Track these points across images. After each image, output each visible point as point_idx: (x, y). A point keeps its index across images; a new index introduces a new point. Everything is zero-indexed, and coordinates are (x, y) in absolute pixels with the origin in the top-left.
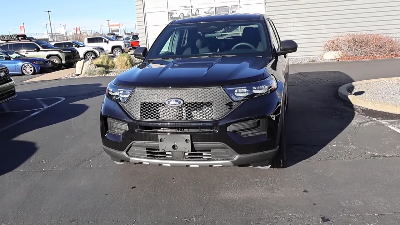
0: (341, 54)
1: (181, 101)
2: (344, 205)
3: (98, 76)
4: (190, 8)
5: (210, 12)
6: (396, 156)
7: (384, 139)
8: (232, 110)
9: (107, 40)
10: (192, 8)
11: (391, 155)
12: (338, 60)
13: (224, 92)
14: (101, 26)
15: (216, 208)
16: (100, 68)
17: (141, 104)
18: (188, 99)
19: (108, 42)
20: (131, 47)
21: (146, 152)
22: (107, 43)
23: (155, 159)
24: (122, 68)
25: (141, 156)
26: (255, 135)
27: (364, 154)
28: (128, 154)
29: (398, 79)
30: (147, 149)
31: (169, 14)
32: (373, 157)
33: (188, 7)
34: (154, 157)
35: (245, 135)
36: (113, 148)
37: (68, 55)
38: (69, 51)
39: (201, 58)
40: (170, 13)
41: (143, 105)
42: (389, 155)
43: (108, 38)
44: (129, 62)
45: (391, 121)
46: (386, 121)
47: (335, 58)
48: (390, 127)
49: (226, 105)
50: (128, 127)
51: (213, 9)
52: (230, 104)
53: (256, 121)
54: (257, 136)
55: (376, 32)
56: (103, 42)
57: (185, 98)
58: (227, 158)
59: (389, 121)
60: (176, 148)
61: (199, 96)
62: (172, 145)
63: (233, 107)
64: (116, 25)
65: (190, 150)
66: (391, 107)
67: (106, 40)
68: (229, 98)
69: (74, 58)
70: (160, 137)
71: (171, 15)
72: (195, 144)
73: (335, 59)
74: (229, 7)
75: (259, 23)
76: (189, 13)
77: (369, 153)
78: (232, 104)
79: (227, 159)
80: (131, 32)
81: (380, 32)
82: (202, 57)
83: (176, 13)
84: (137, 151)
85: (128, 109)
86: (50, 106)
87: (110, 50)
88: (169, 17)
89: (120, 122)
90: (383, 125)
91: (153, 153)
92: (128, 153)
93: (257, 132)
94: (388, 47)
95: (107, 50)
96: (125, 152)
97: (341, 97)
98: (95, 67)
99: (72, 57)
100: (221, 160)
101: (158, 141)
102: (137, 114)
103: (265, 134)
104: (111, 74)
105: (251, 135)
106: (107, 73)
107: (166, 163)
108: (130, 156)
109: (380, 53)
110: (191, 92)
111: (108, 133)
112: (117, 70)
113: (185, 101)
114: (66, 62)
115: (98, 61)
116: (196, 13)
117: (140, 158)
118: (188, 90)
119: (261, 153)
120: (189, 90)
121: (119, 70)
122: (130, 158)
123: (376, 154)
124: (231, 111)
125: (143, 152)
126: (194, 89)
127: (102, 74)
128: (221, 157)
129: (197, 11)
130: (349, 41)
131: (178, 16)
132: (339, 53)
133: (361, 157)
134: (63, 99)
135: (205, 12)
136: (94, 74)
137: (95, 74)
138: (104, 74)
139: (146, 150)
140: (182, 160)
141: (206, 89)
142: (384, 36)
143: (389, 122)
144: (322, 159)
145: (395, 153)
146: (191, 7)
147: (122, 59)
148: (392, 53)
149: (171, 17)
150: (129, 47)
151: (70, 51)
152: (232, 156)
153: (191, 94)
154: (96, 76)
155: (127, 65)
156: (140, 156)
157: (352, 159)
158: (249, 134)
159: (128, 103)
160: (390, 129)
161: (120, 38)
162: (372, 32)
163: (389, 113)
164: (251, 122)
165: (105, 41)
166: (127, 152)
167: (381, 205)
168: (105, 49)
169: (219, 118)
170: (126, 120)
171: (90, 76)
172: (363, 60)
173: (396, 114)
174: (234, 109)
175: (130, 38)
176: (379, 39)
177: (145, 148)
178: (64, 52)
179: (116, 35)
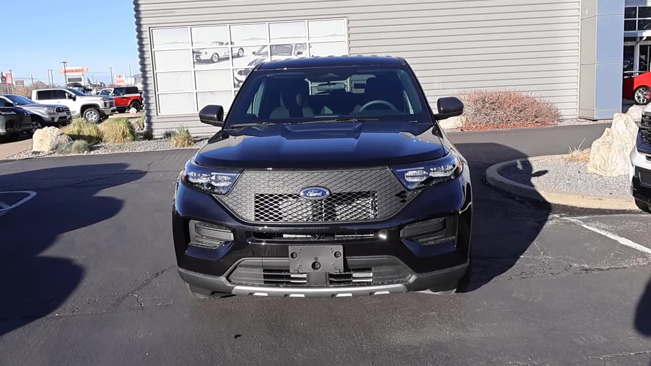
0: (465, 121)
1: (325, 190)
2: (581, 343)
3: (75, 154)
4: (230, 46)
5: (262, 52)
6: (616, 268)
7: (586, 244)
8: (406, 204)
9: (74, 95)
10: (232, 46)
11: (607, 267)
12: (462, 130)
13: (392, 175)
14: (50, 72)
15: (392, 361)
16: (77, 142)
17: (257, 197)
18: (336, 187)
19: (74, 99)
20: (115, 108)
21: (263, 277)
22: (72, 100)
23: (279, 287)
24: (117, 141)
25: (254, 283)
26: (439, 242)
27: (569, 267)
28: (230, 281)
29: (563, 157)
30: (264, 271)
31: (194, 55)
32: (585, 272)
33: (226, 44)
34: (277, 284)
35: (424, 243)
36: (201, 272)
37: (9, 118)
38: (13, 113)
39: (324, 123)
40: (196, 53)
41: (259, 198)
42: (605, 268)
43: (74, 91)
44: (128, 131)
45: (582, 217)
46: (575, 218)
47: (457, 127)
48: (585, 226)
49: (396, 195)
50: (232, 235)
51: (266, 47)
52: (401, 195)
53: (442, 219)
54: (441, 244)
55: (512, 89)
56: (65, 98)
57: (331, 185)
58: (398, 280)
59: (578, 218)
60: (318, 266)
61: (354, 182)
62: (312, 264)
63: (407, 199)
64: (77, 71)
65: (342, 270)
66: (574, 197)
67: (71, 95)
68: (400, 185)
69: (21, 125)
70: (291, 249)
71: (197, 56)
72: (349, 259)
73: (456, 129)
74: (292, 46)
75: (402, 71)
76: (228, 54)
77: (575, 265)
78: (406, 195)
79: (398, 282)
80: (101, 83)
81: (518, 88)
82: (326, 122)
83: (206, 53)
84: (247, 275)
85: (230, 205)
86: (13, 206)
87: (78, 111)
88: (195, 58)
89: (216, 227)
90: (574, 223)
91: (274, 277)
92: (230, 277)
93: (440, 238)
94: (530, 111)
95: (74, 112)
96: (224, 277)
97: (493, 184)
98: (69, 140)
99: (17, 123)
100: (388, 284)
101: (288, 257)
102: (248, 214)
103: (453, 241)
104: (98, 151)
105: (433, 243)
106: (91, 149)
107: (297, 293)
108: (234, 284)
109: (520, 120)
110: (341, 175)
111: (189, 245)
112: (107, 144)
113: (331, 190)
114: (7, 130)
115: (71, 129)
116: (238, 53)
117: (253, 285)
118: (335, 172)
119: (448, 270)
120: (337, 173)
121: (110, 145)
122: (234, 287)
123: (586, 266)
124: (404, 206)
125: (258, 276)
126: (346, 172)
127: (83, 152)
128: (390, 279)
129: (241, 50)
130: (475, 102)
131: (210, 58)
132: (462, 119)
133: (566, 271)
134: (33, 194)
135: (254, 53)
136: (68, 151)
137: (70, 152)
138: (86, 152)
139: (263, 273)
140: (325, 286)
141: (365, 171)
142: (524, 94)
143: (581, 220)
144: (513, 277)
145: (613, 264)
146: (231, 44)
147: (117, 127)
148: (537, 120)
149: (198, 58)
150: (111, 106)
151: (14, 111)
152: (404, 277)
153: (341, 180)
154: (72, 154)
155: (125, 137)
156: (251, 283)
157: (556, 275)
158: (431, 241)
159: (230, 196)
160: (587, 229)
161: (89, 92)
162: (508, 89)
163: (573, 207)
164: (435, 221)
165: (69, 96)
166: (227, 278)
167: (632, 339)
168: (71, 110)
169: (386, 217)
170: (229, 223)
171: (61, 155)
172: (498, 129)
173: (583, 208)
174: (408, 203)
175: (110, 93)
176: (518, 99)
177: (262, 270)
178: (3, 113)
179: (83, 87)
